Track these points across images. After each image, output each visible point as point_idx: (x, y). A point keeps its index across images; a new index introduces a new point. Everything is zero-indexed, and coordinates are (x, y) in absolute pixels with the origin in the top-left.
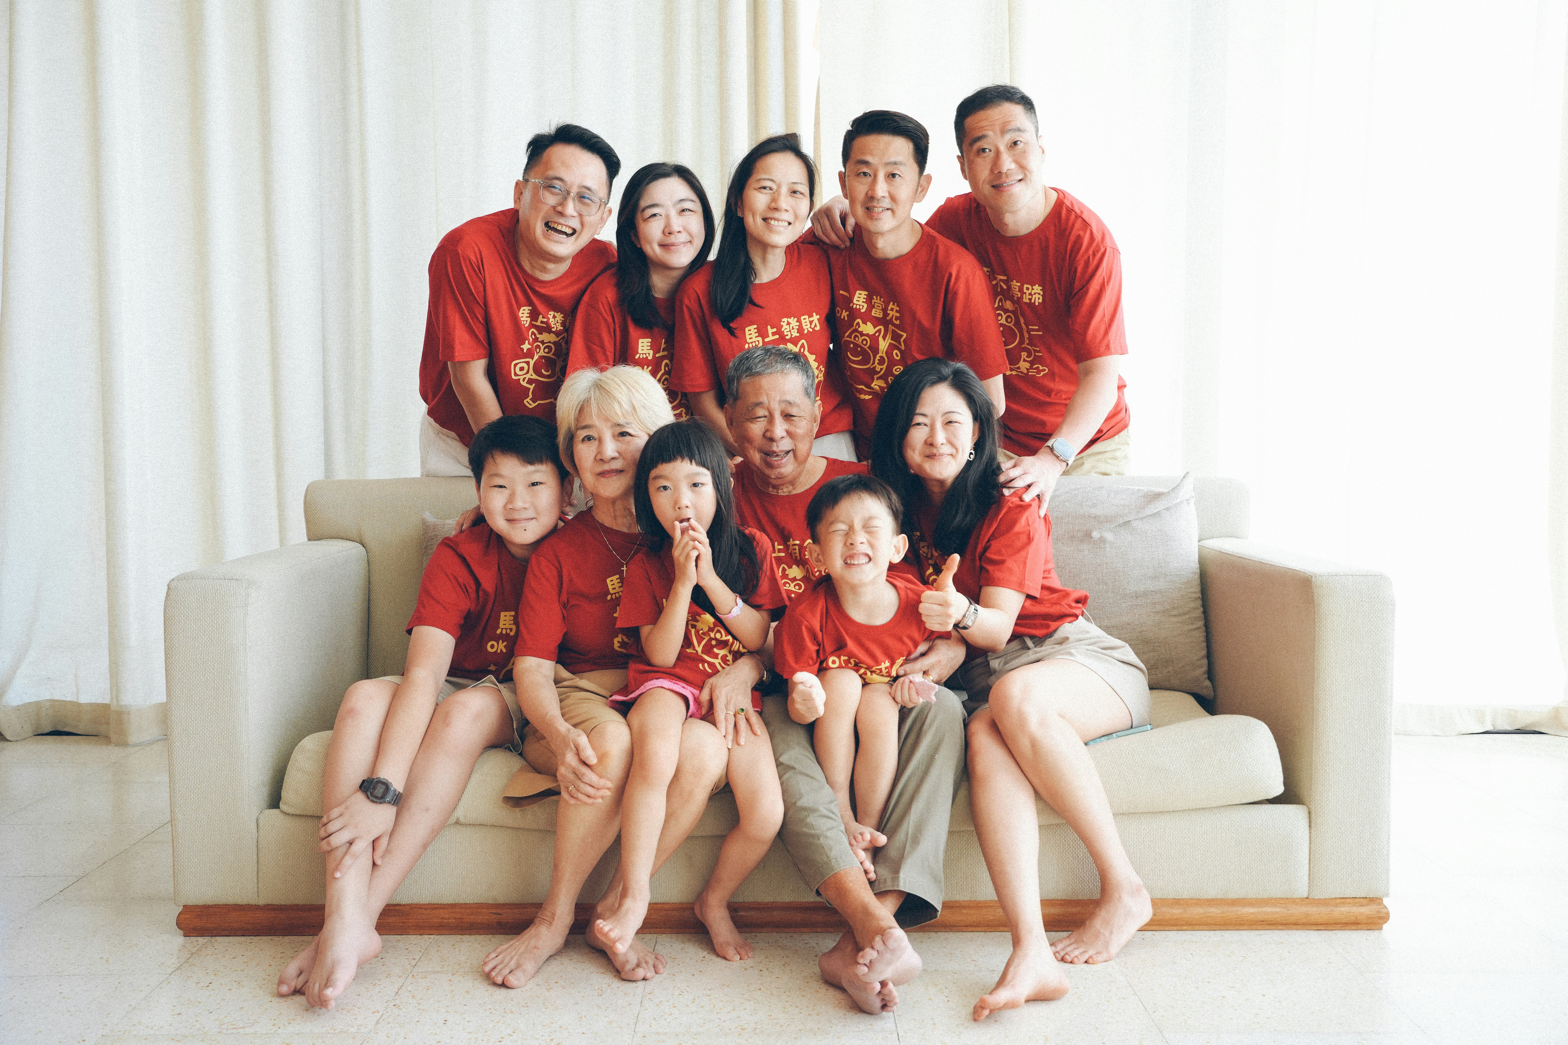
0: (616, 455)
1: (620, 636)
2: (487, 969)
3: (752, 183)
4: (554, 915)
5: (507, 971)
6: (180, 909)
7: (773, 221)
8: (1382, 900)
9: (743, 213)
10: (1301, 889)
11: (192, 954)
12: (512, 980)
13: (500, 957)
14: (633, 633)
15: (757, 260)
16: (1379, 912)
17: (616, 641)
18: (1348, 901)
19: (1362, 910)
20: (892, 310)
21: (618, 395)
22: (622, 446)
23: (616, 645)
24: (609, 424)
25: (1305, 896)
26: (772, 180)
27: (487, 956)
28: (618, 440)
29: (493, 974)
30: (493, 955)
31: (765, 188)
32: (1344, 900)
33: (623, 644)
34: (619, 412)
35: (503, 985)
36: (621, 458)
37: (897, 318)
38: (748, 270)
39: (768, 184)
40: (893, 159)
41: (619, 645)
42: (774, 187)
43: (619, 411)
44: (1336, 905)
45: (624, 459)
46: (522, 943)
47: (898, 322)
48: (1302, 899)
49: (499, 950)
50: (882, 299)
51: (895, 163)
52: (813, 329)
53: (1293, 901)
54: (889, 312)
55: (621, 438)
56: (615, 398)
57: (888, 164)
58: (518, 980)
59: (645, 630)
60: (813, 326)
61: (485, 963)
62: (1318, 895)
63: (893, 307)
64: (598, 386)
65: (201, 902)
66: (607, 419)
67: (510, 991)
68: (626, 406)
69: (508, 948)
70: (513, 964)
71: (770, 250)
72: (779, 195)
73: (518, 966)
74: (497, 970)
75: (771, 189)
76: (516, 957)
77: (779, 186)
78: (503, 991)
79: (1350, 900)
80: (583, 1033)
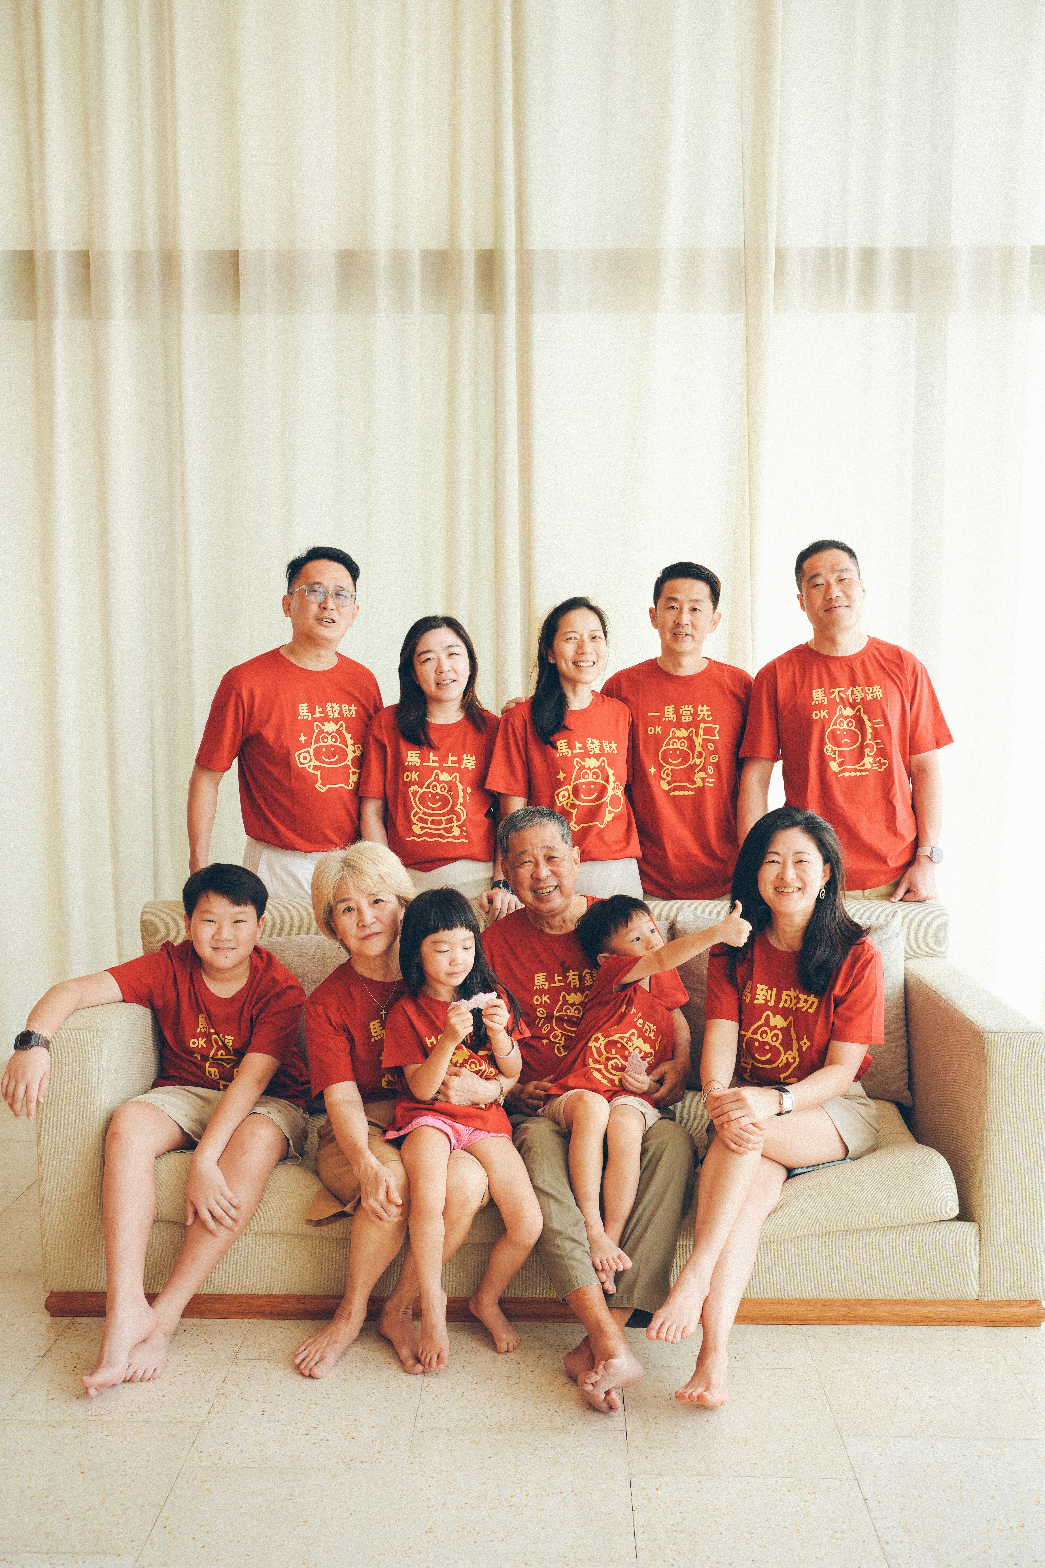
0: (375, 920)
1: (386, 1076)
2: (297, 1361)
3: (559, 636)
4: (350, 1313)
5: (313, 1363)
6: (48, 1294)
7: (582, 663)
8: (1041, 1302)
9: (555, 659)
10: (972, 1293)
11: (59, 1336)
12: (317, 1371)
13: (307, 1351)
14: (398, 1072)
15: (569, 693)
16: (1037, 1313)
17: (383, 1081)
18: (1012, 1302)
19: (1024, 1310)
20: (702, 711)
21: (369, 871)
22: (377, 912)
23: (384, 1084)
24: (365, 895)
25: (976, 1297)
26: (575, 632)
27: (297, 1350)
28: (374, 908)
29: (302, 1367)
30: (303, 1348)
31: (570, 639)
32: (1008, 1303)
33: (389, 1083)
34: (372, 885)
35: (310, 1376)
36: (378, 923)
37: (708, 716)
38: (562, 703)
39: (572, 635)
40: (695, 597)
41: (386, 1083)
42: (578, 637)
43: (371, 883)
44: (1002, 1306)
45: (381, 922)
46: (325, 1338)
47: (711, 718)
48: (974, 1301)
49: (306, 1344)
50: (690, 706)
51: (697, 601)
52: (612, 752)
53: (967, 1303)
54: (699, 713)
55: (376, 905)
56: (366, 874)
57: (691, 601)
58: (322, 1372)
59: (410, 1069)
60: (612, 750)
61: (296, 1356)
62: (986, 1297)
63: (702, 708)
64: (347, 864)
65: (64, 1289)
66: (362, 892)
67: (315, 1381)
68: (376, 879)
69: (314, 1341)
70: (317, 1358)
71: (580, 685)
72: (583, 642)
73: (322, 1359)
74: (305, 1363)
75: (576, 639)
76: (320, 1350)
77: (582, 636)
78: (309, 1381)
79: (1014, 1302)
80: (373, 1427)
